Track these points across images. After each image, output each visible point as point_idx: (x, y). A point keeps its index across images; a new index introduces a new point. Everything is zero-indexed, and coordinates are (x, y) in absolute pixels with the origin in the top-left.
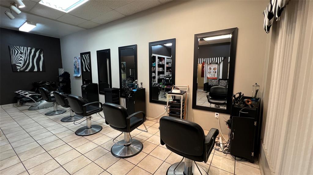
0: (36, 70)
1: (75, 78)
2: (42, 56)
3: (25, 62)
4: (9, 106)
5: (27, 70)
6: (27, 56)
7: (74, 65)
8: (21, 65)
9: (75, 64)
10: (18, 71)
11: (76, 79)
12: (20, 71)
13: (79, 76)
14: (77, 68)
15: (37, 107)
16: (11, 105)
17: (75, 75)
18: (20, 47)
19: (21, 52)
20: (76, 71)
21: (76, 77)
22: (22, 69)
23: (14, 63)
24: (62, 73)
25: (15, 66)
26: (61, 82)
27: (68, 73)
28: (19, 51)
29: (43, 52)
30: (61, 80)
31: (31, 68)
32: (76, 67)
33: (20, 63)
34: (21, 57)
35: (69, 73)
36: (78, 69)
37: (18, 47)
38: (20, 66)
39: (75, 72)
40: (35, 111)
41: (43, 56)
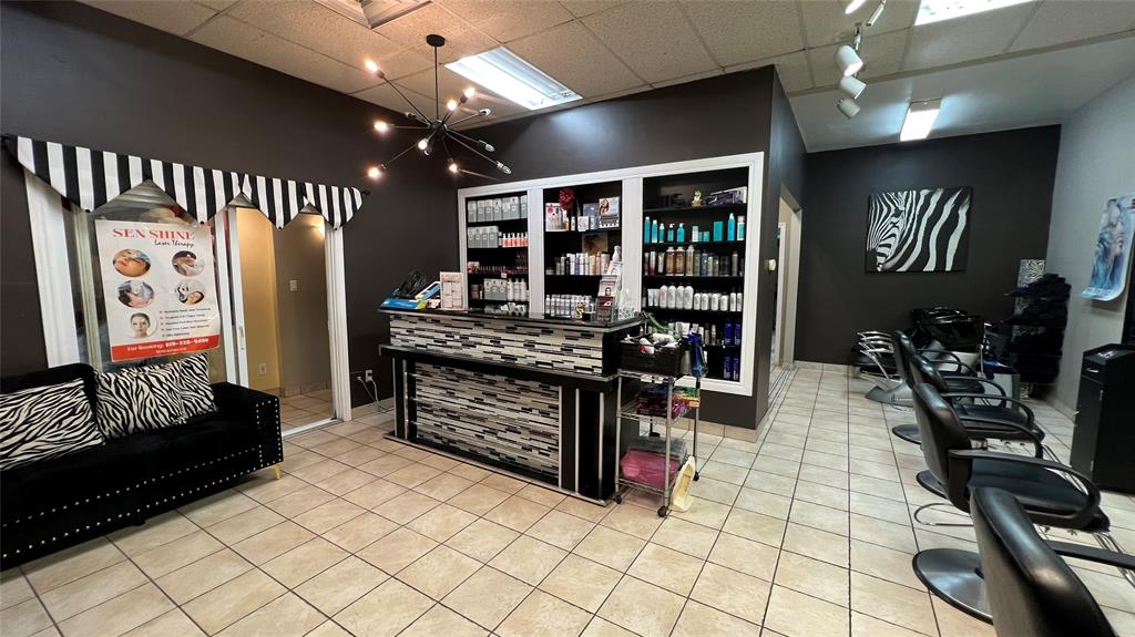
0: (931, 266)
1: (1089, 308)
2: (962, 213)
3: (903, 242)
4: (839, 370)
5: (904, 268)
6: (913, 220)
7: (1102, 241)
8: (889, 252)
9: (1106, 236)
10: (879, 269)
11: (1094, 313)
12: (885, 271)
13: (1111, 296)
14: (1112, 257)
15: (890, 396)
16: (843, 368)
17: (1091, 293)
18: (896, 195)
19: (897, 209)
20: (1101, 272)
21: (1098, 305)
22: (889, 265)
23: (872, 245)
24: (1033, 279)
25: (874, 253)
26: (1019, 320)
27: (1063, 279)
28: (893, 208)
29: (970, 199)
30: (1019, 311)
31: (915, 262)
32: (1106, 252)
33: (889, 246)
34: (894, 225)
35: (1067, 282)
36: (1117, 260)
37: (892, 195)
38: (886, 256)
39: (1095, 275)
40: (878, 405)
41: (968, 214)
